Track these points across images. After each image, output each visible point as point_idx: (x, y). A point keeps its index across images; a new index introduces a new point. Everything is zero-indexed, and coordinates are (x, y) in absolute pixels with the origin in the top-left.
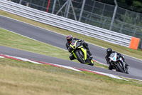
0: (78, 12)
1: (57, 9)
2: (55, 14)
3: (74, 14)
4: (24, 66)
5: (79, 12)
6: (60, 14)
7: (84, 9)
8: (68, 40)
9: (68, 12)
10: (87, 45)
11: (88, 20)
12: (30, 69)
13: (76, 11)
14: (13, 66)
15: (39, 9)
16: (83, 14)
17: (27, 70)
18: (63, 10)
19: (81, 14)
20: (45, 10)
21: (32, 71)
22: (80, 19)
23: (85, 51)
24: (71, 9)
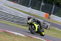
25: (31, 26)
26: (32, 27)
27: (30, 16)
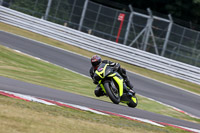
0: (160, 44)
1: (131, 38)
3: (155, 45)
5: (163, 43)
6: (134, 46)
7: (169, 39)
8: (93, 63)
9: (146, 43)
10: (124, 72)
11: (175, 55)
12: (92, 121)
13: (157, 42)
15: (106, 38)
16: (168, 46)
18: (140, 40)
19: (165, 46)
20: (114, 40)
22: (163, 53)
23: (120, 82)
24: (150, 39)
25: (107, 84)
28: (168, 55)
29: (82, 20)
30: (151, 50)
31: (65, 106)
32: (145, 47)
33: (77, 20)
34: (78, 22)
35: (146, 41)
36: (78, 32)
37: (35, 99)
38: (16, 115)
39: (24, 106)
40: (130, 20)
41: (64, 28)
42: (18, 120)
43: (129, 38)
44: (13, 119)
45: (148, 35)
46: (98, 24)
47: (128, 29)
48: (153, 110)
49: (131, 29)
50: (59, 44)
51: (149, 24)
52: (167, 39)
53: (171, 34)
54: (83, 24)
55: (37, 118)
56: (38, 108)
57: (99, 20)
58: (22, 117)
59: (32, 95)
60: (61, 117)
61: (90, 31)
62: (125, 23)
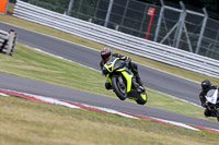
0: (194, 40)
1: (162, 34)
2: (158, 41)
3: (189, 42)
4: (110, 122)
5: (197, 40)
6: (166, 43)
7: (204, 35)
8: (103, 56)
9: (179, 39)
11: (210, 52)
12: (120, 125)
13: (191, 38)
14: (93, 121)
15: (135, 34)
16: (203, 42)
17: (116, 127)
18: (172, 36)
20: (143, 36)
21: (122, 129)
22: (197, 50)
24: (183, 35)
26: (117, 80)
27: (109, 50)
28: (202, 52)
29: (108, 15)
30: (184, 47)
31: (90, 109)
32: (178, 44)
33: (103, 15)
34: (104, 18)
35: (178, 38)
36: (104, 29)
37: (57, 102)
38: (37, 119)
39: (45, 110)
40: (161, 14)
41: (89, 24)
42: (39, 125)
43: (160, 34)
44: (33, 123)
45: (181, 30)
46: (125, 20)
47: (159, 24)
48: (187, 113)
49: (162, 25)
50: (83, 41)
51: (182, 19)
52: (201, 35)
53: (206, 29)
54: (110, 20)
55: (60, 122)
56: (61, 111)
57: (127, 15)
58: (44, 121)
59: (54, 97)
60: (86, 121)
61: (117, 27)
62: (156, 18)
